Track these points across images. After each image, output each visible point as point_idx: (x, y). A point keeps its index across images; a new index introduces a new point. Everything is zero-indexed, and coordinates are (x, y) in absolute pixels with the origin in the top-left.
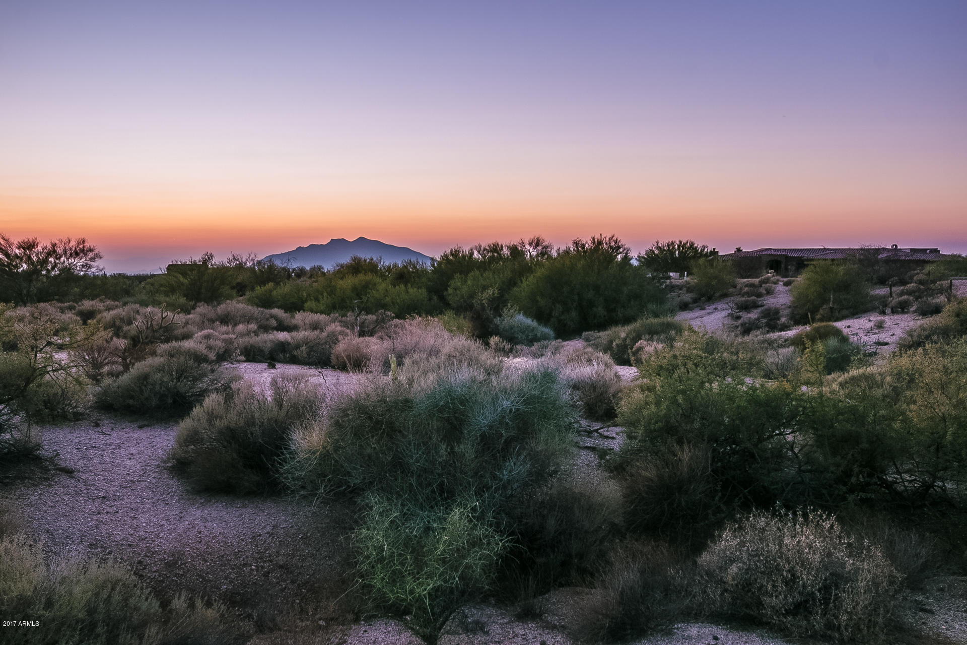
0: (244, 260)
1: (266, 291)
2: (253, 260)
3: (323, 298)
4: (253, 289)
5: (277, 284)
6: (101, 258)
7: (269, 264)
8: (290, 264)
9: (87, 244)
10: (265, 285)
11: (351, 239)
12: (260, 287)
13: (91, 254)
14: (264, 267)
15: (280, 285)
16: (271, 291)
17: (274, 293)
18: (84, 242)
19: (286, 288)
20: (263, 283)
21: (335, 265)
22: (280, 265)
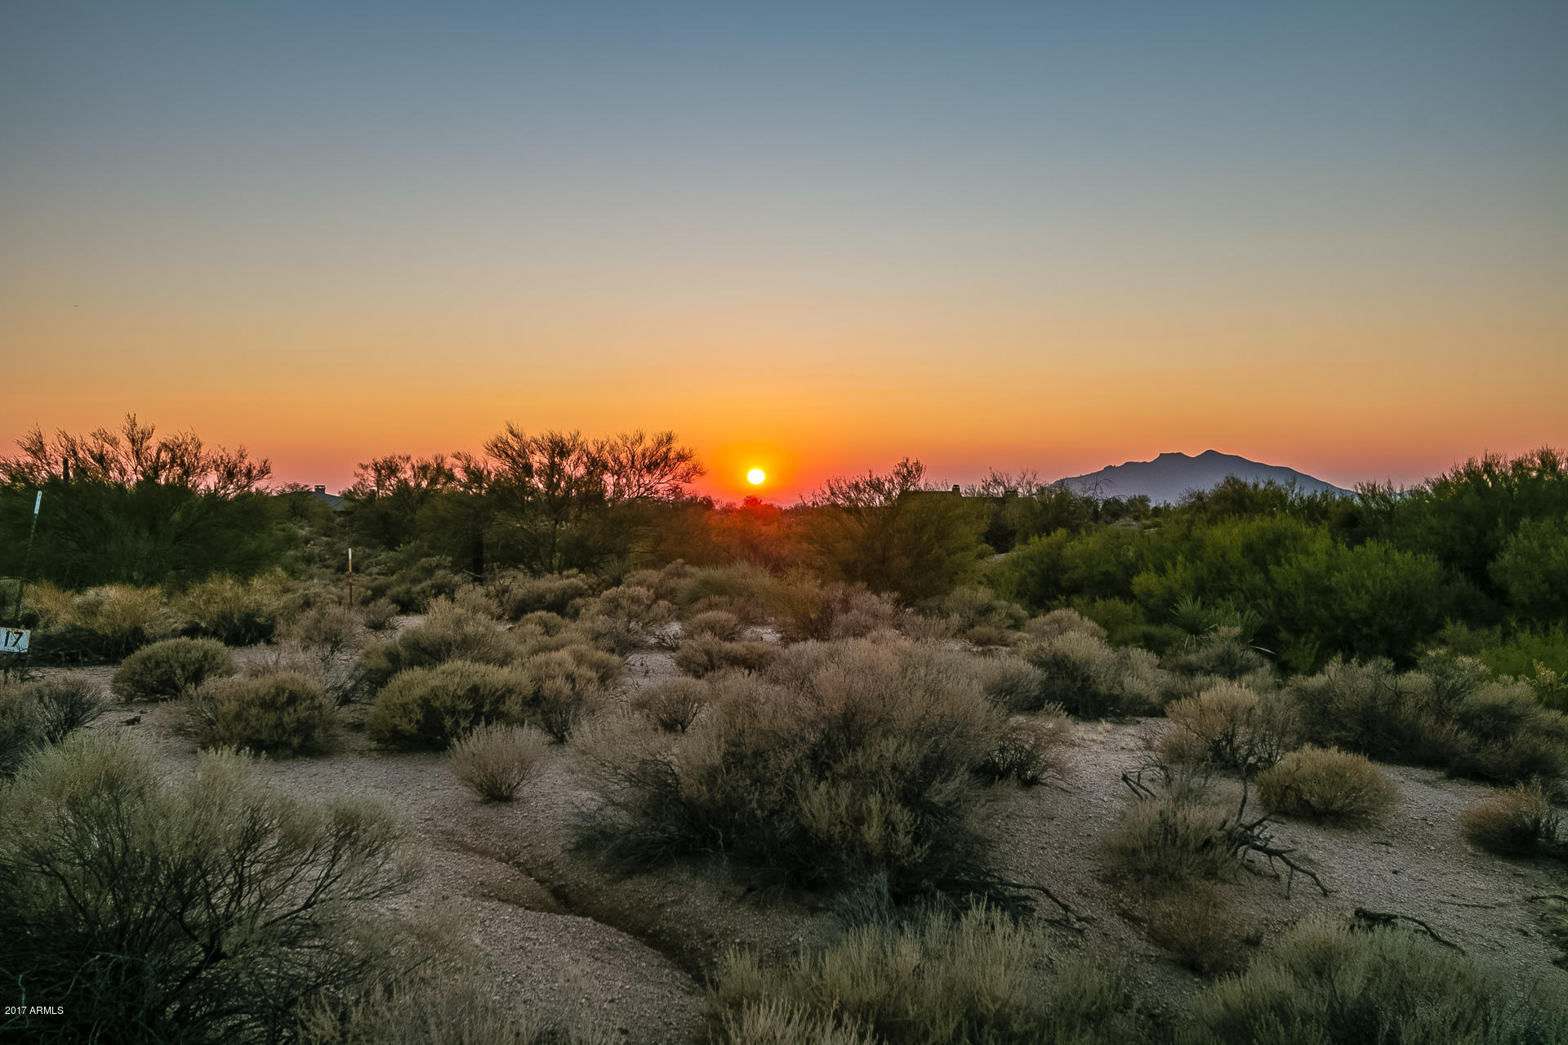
0: (1013, 484)
1: (1050, 546)
2: (1029, 483)
3: (1174, 565)
4: (1025, 541)
5: (1074, 531)
6: (702, 474)
7: (1059, 492)
8: (1098, 492)
9: (676, 446)
10: (1048, 534)
11: (1193, 453)
12: (1040, 537)
13: (683, 465)
14: (1050, 498)
15: (1079, 533)
16: (1060, 547)
17: (1067, 552)
18: (670, 439)
19: (1091, 542)
20: (1047, 529)
21: (1186, 495)
22: (1081, 494)
